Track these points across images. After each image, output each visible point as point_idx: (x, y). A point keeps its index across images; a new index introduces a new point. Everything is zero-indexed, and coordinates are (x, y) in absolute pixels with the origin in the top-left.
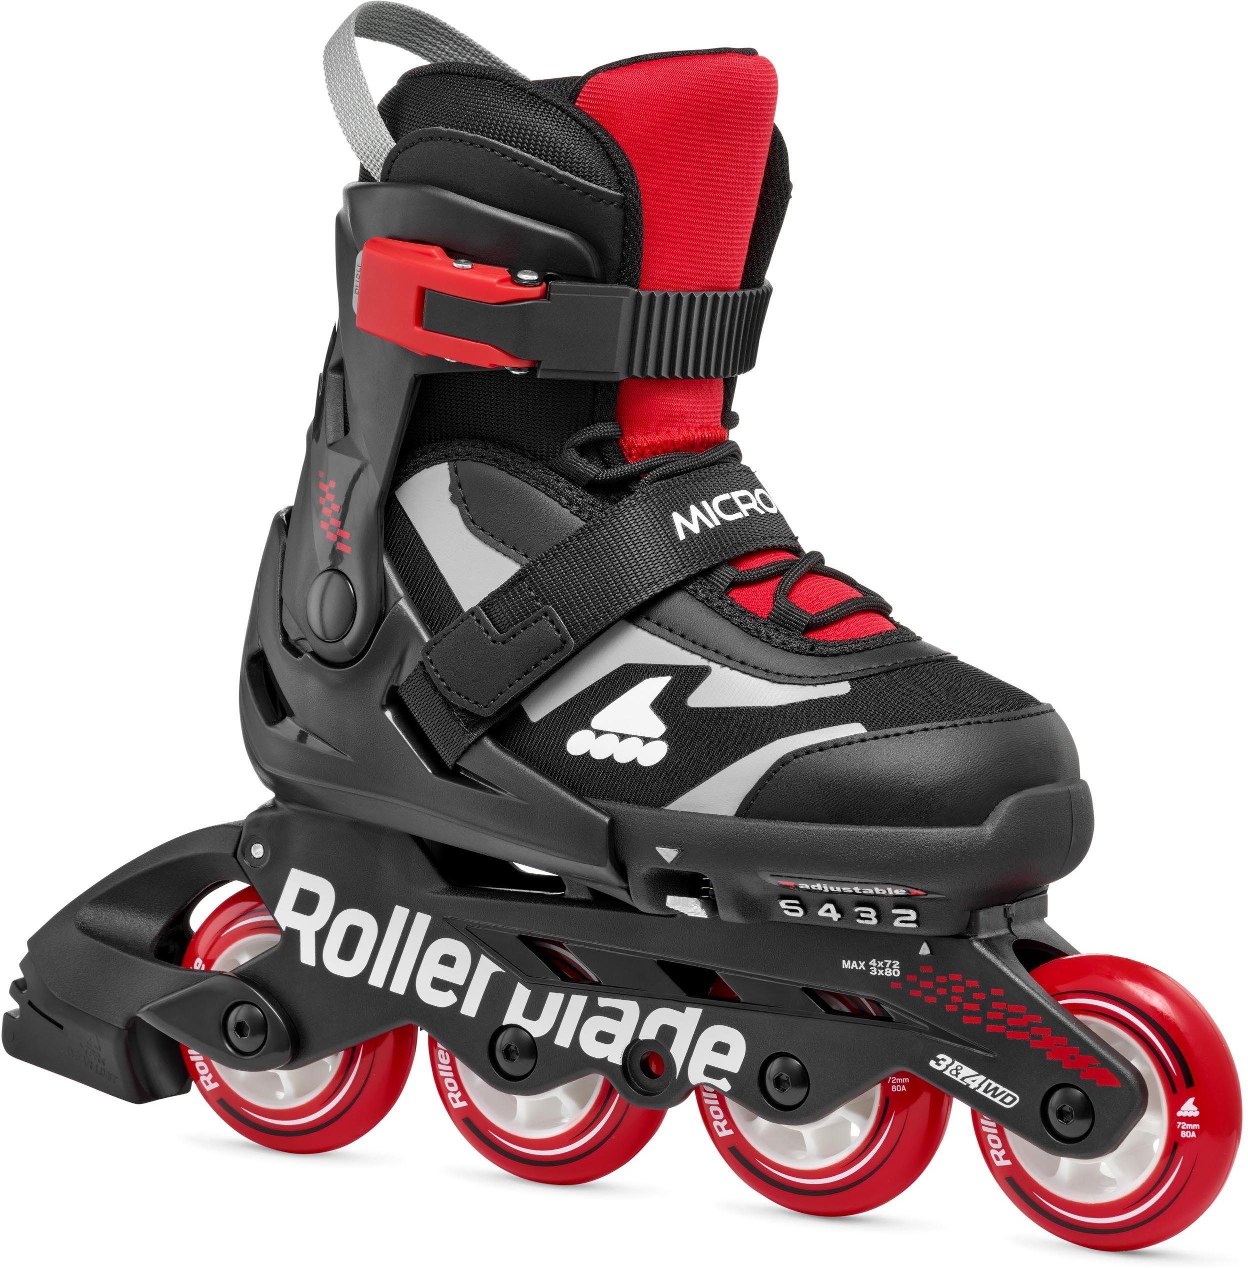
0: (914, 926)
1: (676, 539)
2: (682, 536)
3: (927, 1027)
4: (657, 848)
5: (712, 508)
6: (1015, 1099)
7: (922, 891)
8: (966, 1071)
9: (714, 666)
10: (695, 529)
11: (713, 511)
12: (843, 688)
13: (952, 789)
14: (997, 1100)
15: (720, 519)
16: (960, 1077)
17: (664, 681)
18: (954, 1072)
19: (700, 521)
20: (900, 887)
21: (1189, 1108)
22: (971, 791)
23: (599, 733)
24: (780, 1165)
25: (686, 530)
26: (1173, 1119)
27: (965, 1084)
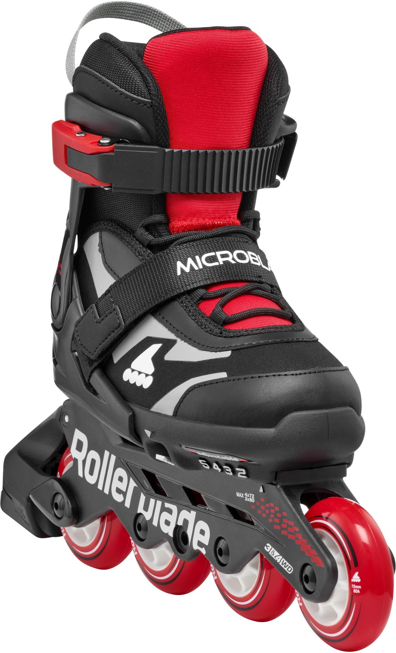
0: (245, 477)
1: (176, 275)
2: (179, 273)
3: (264, 529)
4: (145, 430)
5: (201, 260)
6: (292, 569)
7: (247, 460)
8: (276, 553)
9: (179, 340)
10: (187, 270)
11: (201, 261)
12: (227, 354)
13: (257, 408)
14: (286, 569)
15: (203, 265)
16: (275, 555)
17: (159, 345)
18: (272, 553)
19: (191, 266)
20: (236, 457)
21: (356, 578)
22: (267, 410)
23: (133, 370)
24: (230, 594)
25: (182, 270)
26: (351, 583)
27: (276, 560)
